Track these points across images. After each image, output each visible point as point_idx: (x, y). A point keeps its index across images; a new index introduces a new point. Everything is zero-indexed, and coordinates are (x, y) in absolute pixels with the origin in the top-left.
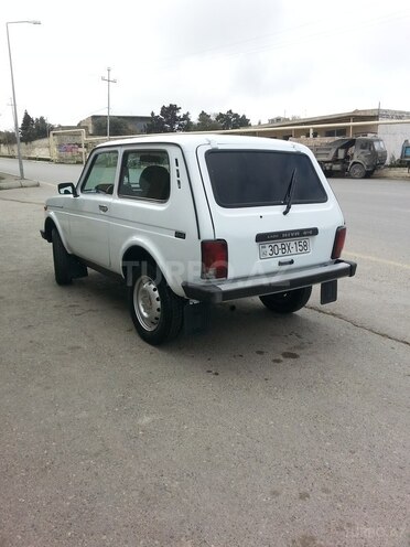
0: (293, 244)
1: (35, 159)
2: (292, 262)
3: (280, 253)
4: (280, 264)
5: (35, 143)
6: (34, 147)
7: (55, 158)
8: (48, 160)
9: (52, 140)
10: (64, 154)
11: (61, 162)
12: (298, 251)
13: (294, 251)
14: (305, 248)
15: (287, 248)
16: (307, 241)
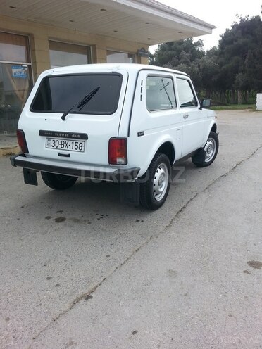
0: (70, 143)
2: (69, 156)
3: (59, 147)
4: (60, 154)
12: (74, 149)
13: (70, 148)
14: (80, 148)
15: (65, 145)
16: (83, 143)
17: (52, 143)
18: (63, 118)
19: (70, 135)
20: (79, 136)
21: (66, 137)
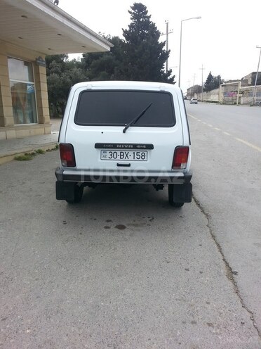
0: (131, 153)
1: (210, 102)
2: (129, 165)
4: (118, 165)
5: (212, 91)
6: (211, 95)
7: (221, 101)
8: (216, 102)
9: (221, 90)
10: (226, 99)
11: (224, 103)
12: (136, 159)
13: (131, 158)
14: (143, 157)
15: (125, 155)
16: (146, 153)
17: (108, 154)
18: (124, 132)
19: (135, 146)
20: (145, 147)
21: (131, 148)
